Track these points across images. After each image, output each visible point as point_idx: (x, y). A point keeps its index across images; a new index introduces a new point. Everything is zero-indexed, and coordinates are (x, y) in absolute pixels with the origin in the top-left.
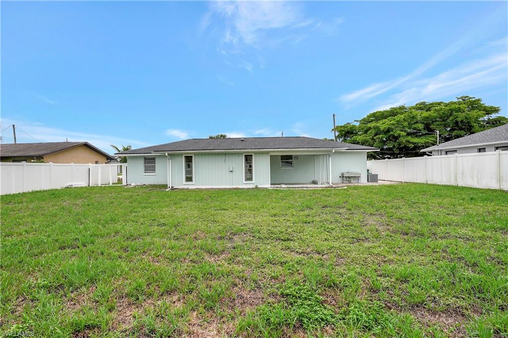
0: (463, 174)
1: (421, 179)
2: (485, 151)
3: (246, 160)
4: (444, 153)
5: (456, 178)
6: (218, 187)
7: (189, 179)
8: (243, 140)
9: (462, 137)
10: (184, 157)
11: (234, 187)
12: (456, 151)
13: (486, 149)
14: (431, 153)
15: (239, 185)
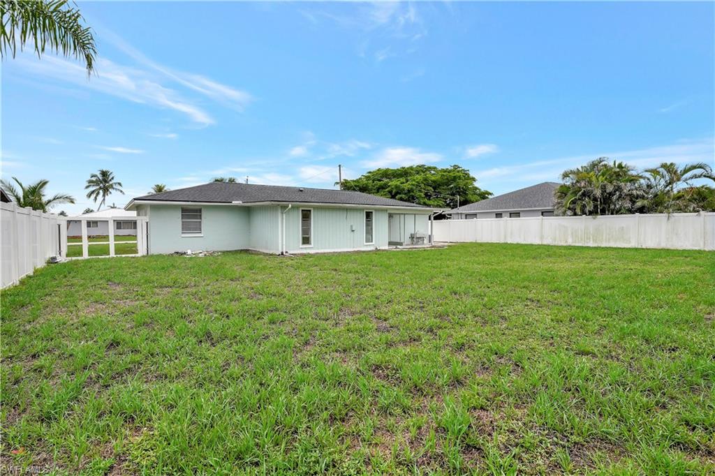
0: (511, 234)
1: (469, 239)
2: (501, 217)
3: (367, 218)
4: (464, 216)
5: (505, 238)
6: (339, 250)
7: (306, 240)
8: (301, 191)
9: (473, 202)
10: (300, 212)
11: (356, 250)
12: (476, 215)
13: (503, 215)
14: (450, 215)
15: (360, 247)
